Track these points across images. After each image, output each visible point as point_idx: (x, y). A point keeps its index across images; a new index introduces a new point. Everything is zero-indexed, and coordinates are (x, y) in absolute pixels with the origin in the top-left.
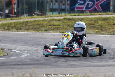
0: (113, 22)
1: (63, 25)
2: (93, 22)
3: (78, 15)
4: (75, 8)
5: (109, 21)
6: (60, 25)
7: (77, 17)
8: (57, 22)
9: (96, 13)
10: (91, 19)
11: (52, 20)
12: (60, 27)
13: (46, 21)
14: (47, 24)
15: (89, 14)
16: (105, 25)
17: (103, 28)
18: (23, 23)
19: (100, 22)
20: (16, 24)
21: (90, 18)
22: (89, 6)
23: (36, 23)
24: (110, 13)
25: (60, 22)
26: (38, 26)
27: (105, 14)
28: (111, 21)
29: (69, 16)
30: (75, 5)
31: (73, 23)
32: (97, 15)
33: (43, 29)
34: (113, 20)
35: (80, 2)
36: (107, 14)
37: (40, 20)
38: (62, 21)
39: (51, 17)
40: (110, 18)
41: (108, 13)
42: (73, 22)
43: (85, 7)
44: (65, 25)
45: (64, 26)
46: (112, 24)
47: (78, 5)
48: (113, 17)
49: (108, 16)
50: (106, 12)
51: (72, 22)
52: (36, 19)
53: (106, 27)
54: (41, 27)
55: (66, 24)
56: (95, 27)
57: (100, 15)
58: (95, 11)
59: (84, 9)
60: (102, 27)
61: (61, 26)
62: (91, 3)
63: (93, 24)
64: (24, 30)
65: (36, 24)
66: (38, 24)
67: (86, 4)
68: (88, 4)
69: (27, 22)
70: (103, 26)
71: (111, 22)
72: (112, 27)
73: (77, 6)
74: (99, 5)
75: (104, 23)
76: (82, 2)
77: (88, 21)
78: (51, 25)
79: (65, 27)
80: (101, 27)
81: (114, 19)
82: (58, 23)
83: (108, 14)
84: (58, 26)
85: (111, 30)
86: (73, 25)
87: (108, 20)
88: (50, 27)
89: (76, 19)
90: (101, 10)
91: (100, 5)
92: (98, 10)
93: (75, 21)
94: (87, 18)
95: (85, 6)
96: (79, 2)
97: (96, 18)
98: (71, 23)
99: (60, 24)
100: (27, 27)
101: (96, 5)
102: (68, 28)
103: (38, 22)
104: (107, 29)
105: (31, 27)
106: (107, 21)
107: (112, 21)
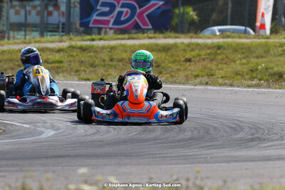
0: (184, 56)
1: (70, 61)
3: (101, 39)
4: (89, 22)
5: (174, 53)
6: (61, 62)
7: (101, 43)
8: (54, 53)
9: (140, 35)
10: (132, 49)
12: (63, 67)
15: (126, 36)
16: (167, 62)
17: (163, 68)
21: (131, 47)
22: (122, 19)
23: (6, 57)
24: (172, 34)
25: (62, 53)
26: (11, 65)
27: (161, 35)
28: (180, 54)
29: (79, 41)
30: (89, 15)
31: (91, 56)
32: (144, 38)
34: (184, 50)
35: (101, 8)
36: (165, 38)
37: (13, 51)
38: (66, 52)
39: (36, 42)
40: (175, 46)
41: (169, 34)
42: (92, 54)
43: (112, 20)
44: (75, 61)
45: (73, 64)
46: (183, 59)
47: (98, 15)
48: (183, 43)
49: (171, 41)
50: (162, 32)
51: (89, 54)
52: (5, 48)
53: (170, 67)
55: (76, 59)
57: (150, 38)
58: (137, 28)
59: (111, 25)
60: (160, 67)
61: (66, 65)
62: (127, 12)
65: (6, 60)
66: (11, 60)
67: (115, 13)
68: (120, 13)
70: (163, 65)
71: (178, 56)
72: (182, 68)
73: (95, 17)
74: (145, 15)
75: (163, 57)
76: (107, 9)
77: (126, 51)
79: (75, 66)
80: (158, 66)
81: (186, 48)
82: (57, 57)
83: (170, 37)
84: (57, 65)
85: (182, 74)
86: (92, 62)
87: (172, 50)
89: (97, 47)
90: (151, 27)
91: (147, 16)
92: (143, 27)
93: (96, 52)
94: (123, 46)
95: (112, 17)
96: (98, 8)
98: (87, 58)
99: (63, 59)
101: (138, 17)
102: (82, 68)
103: (10, 55)
104: (172, 71)
106: (169, 54)
107: (182, 52)
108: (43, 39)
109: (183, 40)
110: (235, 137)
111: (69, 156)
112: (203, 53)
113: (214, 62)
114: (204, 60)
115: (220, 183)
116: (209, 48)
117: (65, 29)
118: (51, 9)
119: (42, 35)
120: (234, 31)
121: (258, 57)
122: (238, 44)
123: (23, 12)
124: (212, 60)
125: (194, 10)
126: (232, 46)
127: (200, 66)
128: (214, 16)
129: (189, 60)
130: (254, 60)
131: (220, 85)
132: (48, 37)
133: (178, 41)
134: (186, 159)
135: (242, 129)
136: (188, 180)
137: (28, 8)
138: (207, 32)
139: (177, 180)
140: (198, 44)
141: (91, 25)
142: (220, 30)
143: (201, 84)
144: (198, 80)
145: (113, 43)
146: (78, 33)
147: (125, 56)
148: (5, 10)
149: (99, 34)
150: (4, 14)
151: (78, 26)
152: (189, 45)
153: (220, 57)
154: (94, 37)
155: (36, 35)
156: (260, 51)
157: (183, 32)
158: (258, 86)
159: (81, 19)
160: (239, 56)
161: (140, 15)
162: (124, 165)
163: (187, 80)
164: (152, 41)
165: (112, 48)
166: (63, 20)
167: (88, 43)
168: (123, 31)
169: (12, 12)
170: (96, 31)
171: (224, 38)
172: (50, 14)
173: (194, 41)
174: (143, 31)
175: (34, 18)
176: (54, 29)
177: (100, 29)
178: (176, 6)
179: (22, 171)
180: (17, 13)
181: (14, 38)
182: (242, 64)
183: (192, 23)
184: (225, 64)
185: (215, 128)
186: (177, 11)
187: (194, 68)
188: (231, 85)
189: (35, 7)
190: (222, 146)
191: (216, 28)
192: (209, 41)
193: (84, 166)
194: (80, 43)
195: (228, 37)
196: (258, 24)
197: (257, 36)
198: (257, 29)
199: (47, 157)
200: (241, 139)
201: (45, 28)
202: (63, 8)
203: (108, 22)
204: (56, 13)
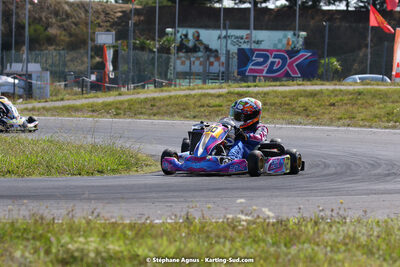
0: (329, 101)
2: (288, 100)
3: (256, 86)
4: (246, 71)
5: (320, 98)
6: (221, 106)
7: (256, 89)
8: (215, 99)
9: (291, 82)
10: (283, 94)
11: (205, 95)
12: (222, 110)
13: (194, 97)
14: (194, 104)
15: (278, 83)
16: (313, 106)
17: (310, 112)
18: (145, 101)
19: (303, 101)
20: (131, 103)
21: (281, 93)
22: (275, 68)
23: (173, 101)
24: (319, 82)
25: (221, 99)
26: (177, 108)
27: (309, 83)
28: (325, 99)
29: (236, 88)
30: (246, 65)
32: (294, 85)
33: (187, 113)
34: (329, 96)
35: (256, 59)
36: (312, 85)
37: (179, 96)
38: (225, 97)
40: (321, 92)
41: (315, 81)
43: (266, 69)
46: (328, 104)
47: (253, 65)
48: (327, 90)
49: (317, 88)
50: (309, 80)
52: (172, 94)
53: (316, 111)
54: (184, 109)
56: (293, 110)
57: (300, 85)
58: (287, 76)
59: (264, 74)
60: (308, 111)
61: (225, 108)
62: (279, 62)
63: (288, 104)
64: (149, 115)
65: (172, 105)
66: (177, 104)
67: (269, 63)
68: (273, 63)
69: (154, 99)
70: (310, 108)
71: (324, 101)
72: (327, 111)
73: (250, 67)
74: (294, 65)
75: (311, 102)
76: (261, 60)
78: (202, 106)
80: (305, 110)
81: (331, 94)
82: (218, 101)
83: (316, 84)
84: (218, 108)
85: (326, 117)
87: (318, 96)
88: (202, 109)
89: (253, 93)
90: (299, 75)
91: (296, 65)
92: (293, 75)
94: (275, 92)
95: (266, 67)
96: (254, 58)
97: (293, 91)
99: (222, 104)
100: (155, 110)
103: (176, 100)
104: (318, 114)
105: (164, 109)
106: (316, 99)
107: (326, 97)
108: (204, 86)
109: (328, 87)
110: (373, 172)
111: (226, 189)
112: (346, 98)
113: (356, 107)
114: (346, 104)
115: (361, 213)
116: (351, 94)
117: (225, 77)
118: (212, 59)
119: (204, 83)
120: (373, 79)
121: (393, 102)
122: (376, 91)
123: (188, 63)
124: (353, 105)
125: (338, 61)
126: (371, 93)
127: (342, 109)
128: (356, 66)
129: (333, 105)
130: (390, 105)
131: (361, 126)
132: (210, 84)
133: (324, 87)
134: (330, 192)
135: (380, 165)
136: (332, 210)
137: (192, 59)
138: (350, 79)
139: (323, 210)
140: (341, 91)
141: (247, 74)
142: (360, 79)
143: (344, 125)
144: (341, 122)
145: (266, 89)
146: (236, 80)
147: (277, 100)
148: (172, 60)
149: (254, 81)
150: (172, 64)
151: (236, 74)
152: (333, 91)
153: (360, 102)
154: (249, 84)
155: (199, 82)
156: (396, 97)
157: (328, 80)
158: (394, 127)
159: (238, 68)
160: (377, 101)
161: (290, 65)
162: (276, 196)
163: (331, 122)
164: (301, 88)
165: (265, 94)
166: (222, 69)
167: (245, 89)
168: (275, 79)
169: (178, 62)
170: (251, 78)
171: (364, 85)
172: (211, 64)
173: (338, 87)
174: (293, 79)
175: (197, 67)
176: (215, 77)
177: (255, 77)
178: (322, 57)
179: (186, 202)
180: (183, 63)
181: (180, 85)
182: (379, 108)
183: (336, 71)
184: (365, 107)
185: (356, 164)
186: (323, 61)
187: (337, 112)
188: (371, 127)
189: (198, 58)
190: (362, 181)
191: (357, 77)
192: (351, 88)
193: (241, 197)
194: (237, 90)
195: (368, 84)
196: (394, 73)
197: (393, 84)
198: (393, 78)
199: (208, 190)
200: (379, 174)
201: (207, 77)
202: (223, 59)
203: (262, 71)
204: (216, 64)
